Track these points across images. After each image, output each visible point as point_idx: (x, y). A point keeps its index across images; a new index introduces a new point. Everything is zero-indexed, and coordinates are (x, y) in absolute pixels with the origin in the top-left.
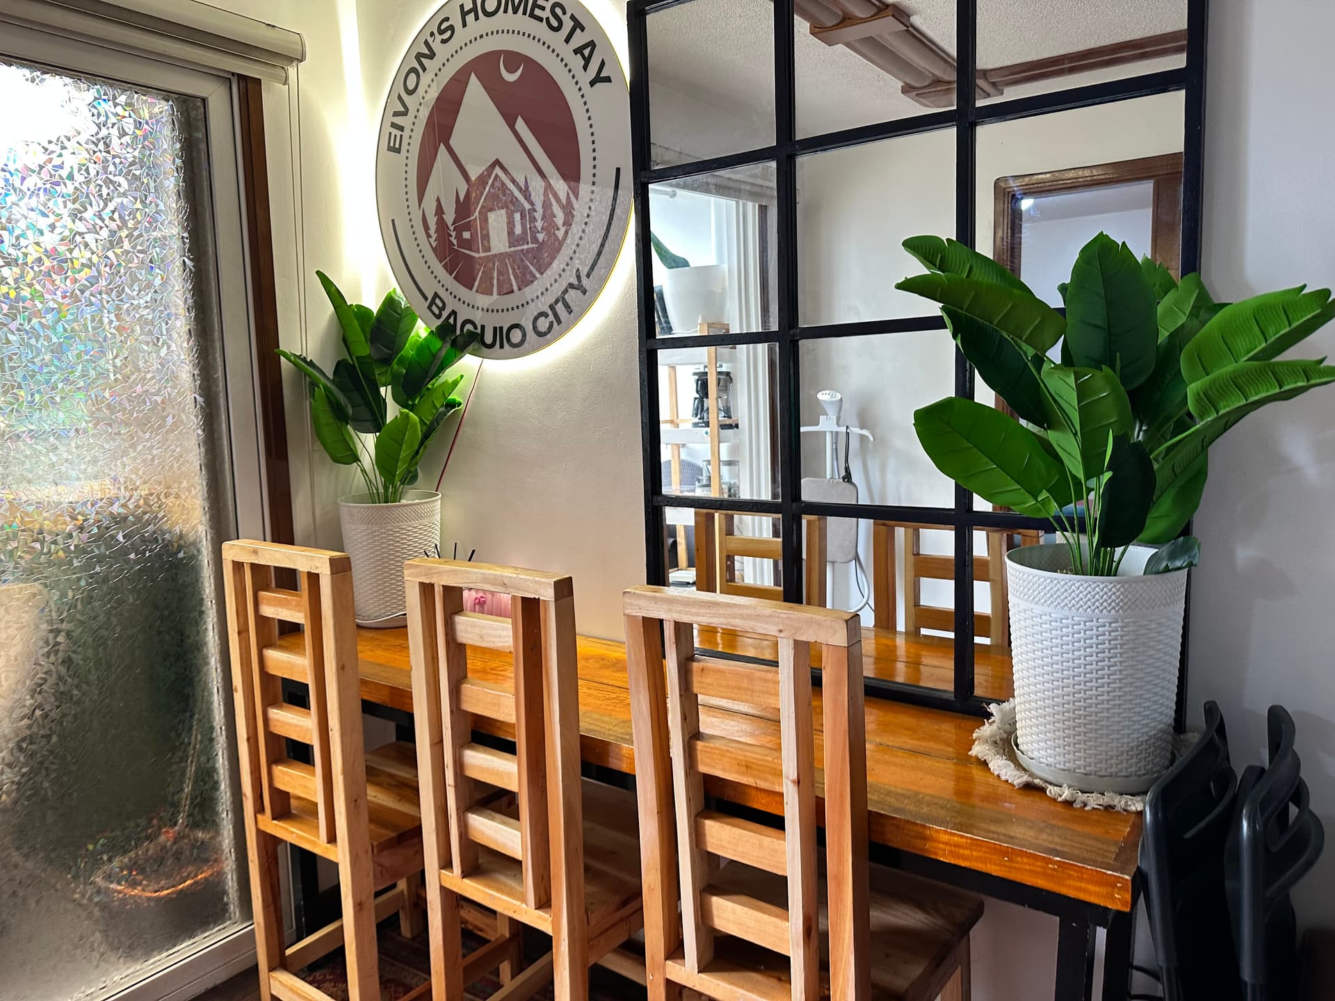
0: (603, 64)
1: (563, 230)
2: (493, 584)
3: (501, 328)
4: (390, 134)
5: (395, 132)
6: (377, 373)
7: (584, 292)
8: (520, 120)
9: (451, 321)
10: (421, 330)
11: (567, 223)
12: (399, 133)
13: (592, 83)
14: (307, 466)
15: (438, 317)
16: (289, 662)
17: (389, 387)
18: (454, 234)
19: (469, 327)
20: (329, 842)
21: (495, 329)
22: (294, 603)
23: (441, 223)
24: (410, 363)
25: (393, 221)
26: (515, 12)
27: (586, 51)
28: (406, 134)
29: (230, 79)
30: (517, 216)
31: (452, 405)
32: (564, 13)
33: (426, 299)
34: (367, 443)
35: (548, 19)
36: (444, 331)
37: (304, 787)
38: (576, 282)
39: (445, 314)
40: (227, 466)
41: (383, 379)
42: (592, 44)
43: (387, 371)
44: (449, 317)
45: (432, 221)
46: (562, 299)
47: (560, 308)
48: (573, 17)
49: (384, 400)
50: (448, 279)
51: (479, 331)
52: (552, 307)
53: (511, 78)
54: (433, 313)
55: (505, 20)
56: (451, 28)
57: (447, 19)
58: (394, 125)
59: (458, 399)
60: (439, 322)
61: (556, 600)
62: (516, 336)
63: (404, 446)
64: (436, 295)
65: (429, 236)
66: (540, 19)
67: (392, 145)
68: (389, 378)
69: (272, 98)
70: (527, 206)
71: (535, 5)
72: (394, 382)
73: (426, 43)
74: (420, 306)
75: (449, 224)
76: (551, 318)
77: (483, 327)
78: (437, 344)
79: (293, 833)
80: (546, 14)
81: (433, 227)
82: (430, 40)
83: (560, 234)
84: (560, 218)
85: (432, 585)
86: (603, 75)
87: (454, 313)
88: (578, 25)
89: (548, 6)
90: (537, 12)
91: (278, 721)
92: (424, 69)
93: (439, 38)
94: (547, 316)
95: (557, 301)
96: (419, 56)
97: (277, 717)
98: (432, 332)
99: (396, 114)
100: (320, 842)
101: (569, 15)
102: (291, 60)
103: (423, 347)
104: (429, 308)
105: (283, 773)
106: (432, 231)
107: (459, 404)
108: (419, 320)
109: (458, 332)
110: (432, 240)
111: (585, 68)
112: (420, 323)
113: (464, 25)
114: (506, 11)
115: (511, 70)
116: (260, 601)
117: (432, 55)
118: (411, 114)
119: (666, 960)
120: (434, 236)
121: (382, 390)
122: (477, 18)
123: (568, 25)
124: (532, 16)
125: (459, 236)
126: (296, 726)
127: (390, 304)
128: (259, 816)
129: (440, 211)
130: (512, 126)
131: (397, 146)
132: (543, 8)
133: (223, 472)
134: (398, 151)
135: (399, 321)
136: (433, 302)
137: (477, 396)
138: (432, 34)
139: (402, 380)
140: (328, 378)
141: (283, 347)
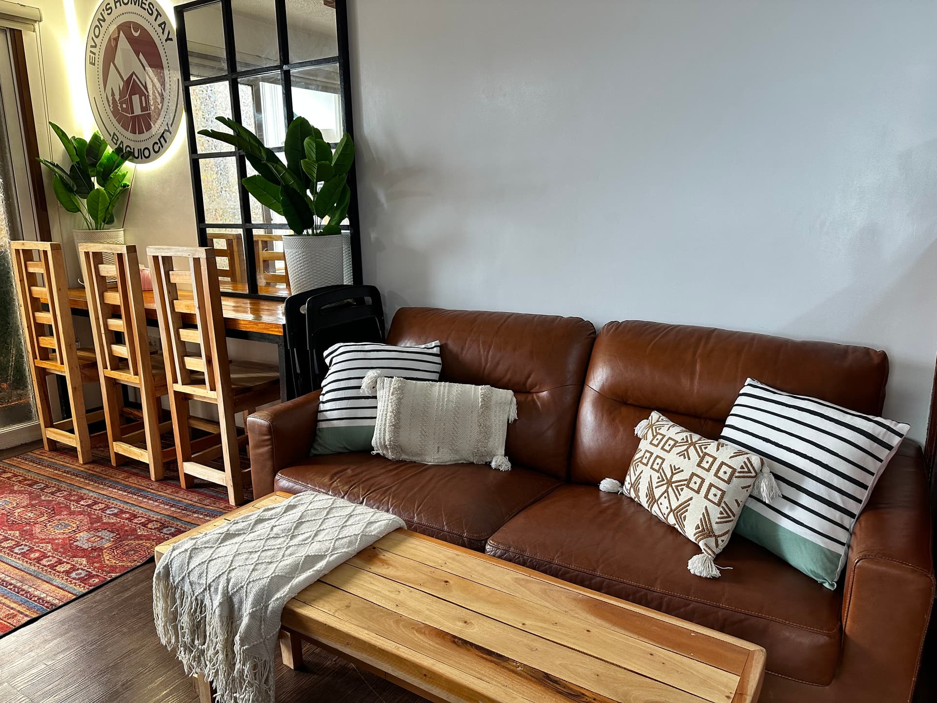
0: (169, 32)
1: (161, 105)
2: (108, 249)
3: (141, 149)
4: (90, 56)
5: (92, 55)
6: (89, 170)
7: (171, 133)
8: (141, 54)
9: (121, 146)
10: (109, 150)
11: (162, 102)
12: (94, 56)
13: (166, 40)
14: (57, 215)
15: (116, 144)
16: (40, 291)
17: (96, 178)
18: (119, 105)
19: (128, 149)
20: (61, 364)
21: (138, 149)
22: (40, 265)
23: (114, 99)
24: (105, 166)
25: (94, 98)
26: (135, 5)
27: (163, 25)
28: (97, 56)
29: (6, 30)
30: (143, 98)
31: (125, 186)
32: (153, 8)
33: (111, 136)
34: (84, 203)
35: (147, 9)
36: (118, 151)
37: (51, 343)
38: (167, 129)
39: (119, 143)
40: (17, 211)
41: (93, 174)
42: (164, 23)
43: (94, 170)
44: (120, 144)
45: (110, 99)
46: (162, 136)
47: (162, 140)
48: (156, 10)
49: (93, 183)
50: (119, 126)
51: (132, 151)
52: (159, 140)
53: (136, 34)
54: (114, 142)
55: (131, 7)
56: (111, 8)
57: (109, 4)
58: (91, 52)
59: (128, 183)
60: (117, 147)
61: (127, 253)
62: (147, 153)
63: (100, 204)
64: (114, 134)
65: (110, 106)
66: (145, 9)
67: (91, 61)
68: (95, 174)
69: (28, 38)
70: (147, 94)
71: (142, 2)
72: (97, 175)
73: (101, 14)
74: (108, 139)
75: (117, 100)
76: (159, 145)
77: (134, 149)
78: (116, 157)
79: (48, 364)
80: (147, 7)
81: (111, 102)
82: (103, 13)
83: (160, 107)
84: (159, 100)
85: (89, 252)
86: (169, 37)
87: (122, 142)
88: (159, 14)
89: (147, 3)
90: (143, 5)
91: (38, 317)
92: (102, 27)
93: (106, 12)
94: (157, 143)
95: (160, 138)
96: (99, 20)
97: (38, 315)
98: (113, 151)
99: (92, 47)
100: (58, 365)
101: (155, 9)
102: (36, 21)
103: (109, 158)
104: (112, 140)
105: (43, 339)
106: (111, 104)
107: (128, 186)
108: (108, 146)
109: (124, 151)
110: (111, 108)
111: (163, 33)
112: (109, 147)
113: (116, 8)
114: (131, 3)
115: (136, 32)
116: (27, 265)
117: (104, 20)
118: (98, 46)
119: (173, 383)
120: (112, 106)
121: (92, 179)
122: (121, 5)
123: (155, 13)
124: (141, 7)
125: (121, 106)
126: (45, 318)
127: (95, 137)
128: (35, 360)
129: (113, 94)
130: (138, 56)
131: (93, 62)
132: (145, 4)
133: (15, 215)
134: (94, 64)
135: (100, 146)
136: (113, 137)
137: (135, 182)
138: (103, 10)
139: (101, 174)
140: (67, 174)
141: (41, 158)
